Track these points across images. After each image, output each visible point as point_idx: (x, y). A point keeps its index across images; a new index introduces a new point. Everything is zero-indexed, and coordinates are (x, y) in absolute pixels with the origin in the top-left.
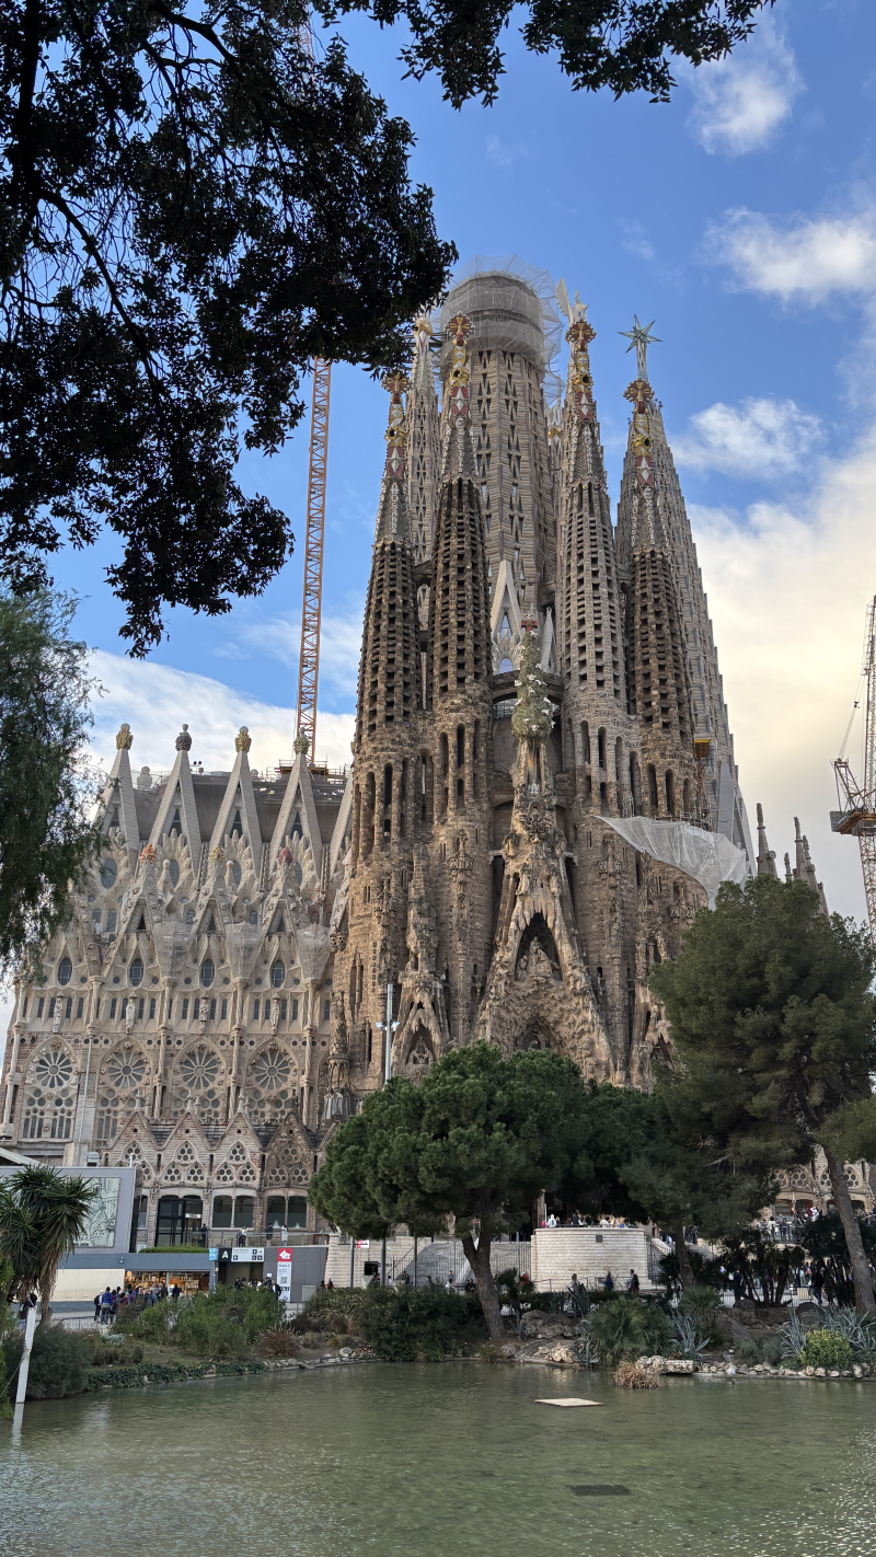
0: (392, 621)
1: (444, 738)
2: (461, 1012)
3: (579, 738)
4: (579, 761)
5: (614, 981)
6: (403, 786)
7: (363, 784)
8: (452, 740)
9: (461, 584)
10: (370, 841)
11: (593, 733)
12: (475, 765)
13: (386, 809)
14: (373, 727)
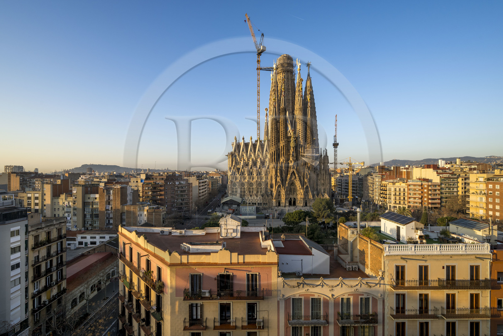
0: (275, 130)
1: (282, 147)
2: (284, 182)
3: (299, 146)
4: (299, 149)
5: (302, 178)
6: (276, 153)
7: (271, 154)
8: (283, 147)
9: (284, 124)
10: (272, 160)
11: (301, 146)
12: (285, 150)
13: (274, 157)
14: (272, 145)
